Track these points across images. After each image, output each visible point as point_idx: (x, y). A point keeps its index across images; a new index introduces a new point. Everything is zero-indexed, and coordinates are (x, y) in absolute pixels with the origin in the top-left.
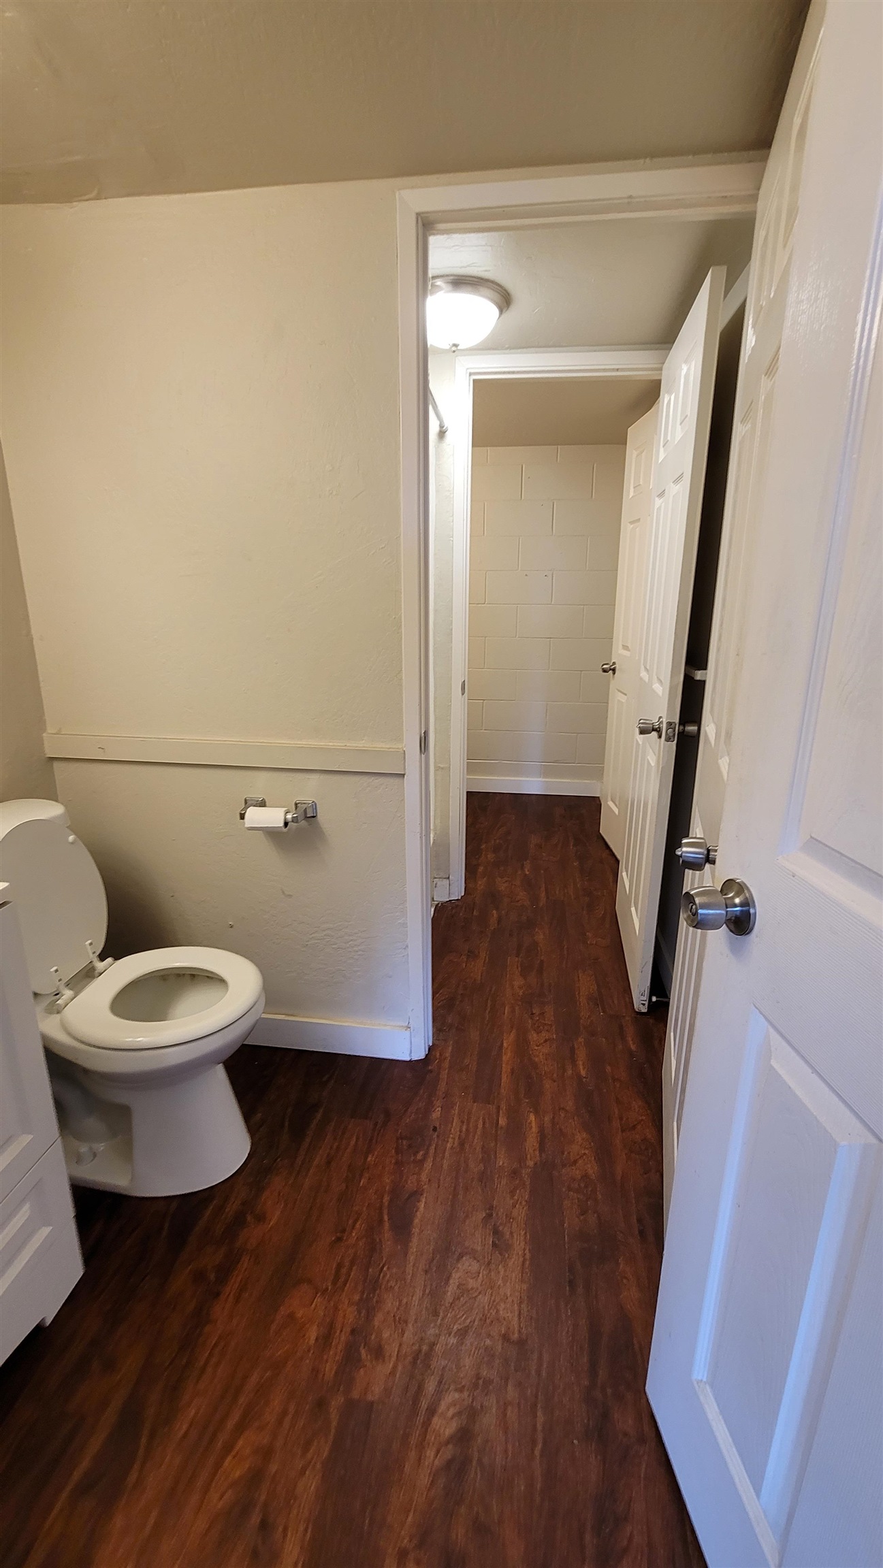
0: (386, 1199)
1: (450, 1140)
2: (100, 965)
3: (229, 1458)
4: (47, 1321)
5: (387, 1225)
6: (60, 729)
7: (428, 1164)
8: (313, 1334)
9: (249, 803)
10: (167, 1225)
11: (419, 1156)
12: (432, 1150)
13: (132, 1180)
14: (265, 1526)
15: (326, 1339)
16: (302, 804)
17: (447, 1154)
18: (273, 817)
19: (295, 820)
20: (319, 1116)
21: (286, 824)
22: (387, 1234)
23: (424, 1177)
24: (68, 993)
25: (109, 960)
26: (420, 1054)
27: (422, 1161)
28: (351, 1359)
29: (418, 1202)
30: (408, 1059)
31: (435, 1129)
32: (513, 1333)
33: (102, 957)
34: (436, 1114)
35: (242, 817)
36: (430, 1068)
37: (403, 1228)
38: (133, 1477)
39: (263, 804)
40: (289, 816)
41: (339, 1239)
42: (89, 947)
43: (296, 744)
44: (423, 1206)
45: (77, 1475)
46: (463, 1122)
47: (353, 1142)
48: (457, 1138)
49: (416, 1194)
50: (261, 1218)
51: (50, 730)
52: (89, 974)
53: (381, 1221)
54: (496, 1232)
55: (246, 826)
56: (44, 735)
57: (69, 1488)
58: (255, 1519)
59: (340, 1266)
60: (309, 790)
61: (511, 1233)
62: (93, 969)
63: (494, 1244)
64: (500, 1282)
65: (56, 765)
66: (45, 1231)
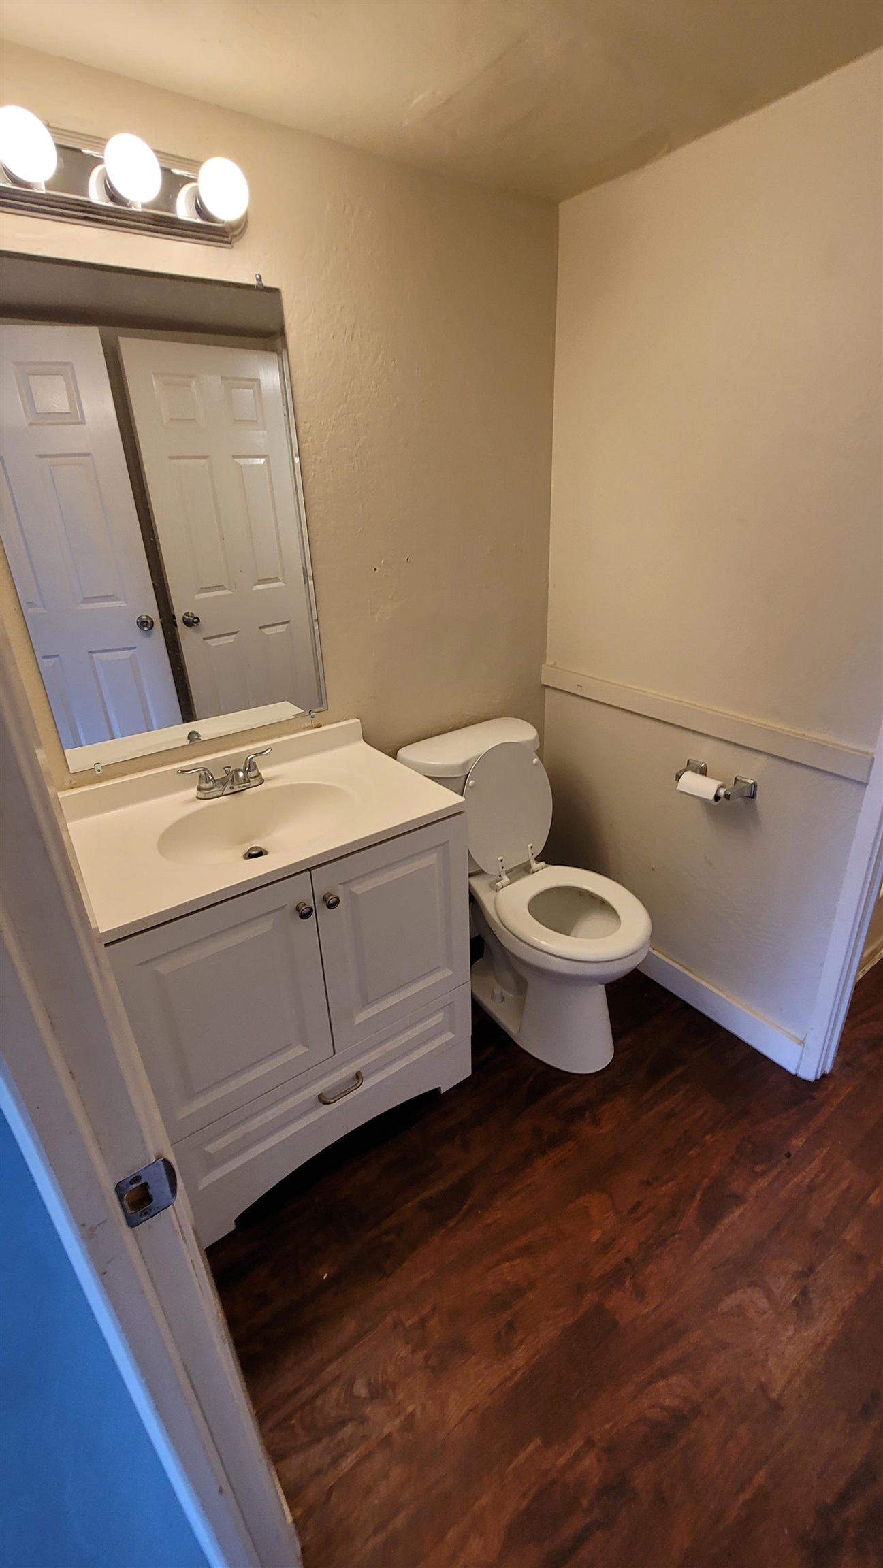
0: (706, 1182)
1: (800, 1176)
2: (535, 866)
3: (507, 1264)
4: (442, 1089)
5: (695, 1203)
6: (555, 663)
7: (763, 1183)
8: (596, 1235)
9: (690, 765)
10: (531, 1079)
11: (759, 1168)
12: (775, 1172)
13: (519, 1031)
14: (510, 1326)
15: (605, 1246)
16: (742, 781)
17: (789, 1186)
18: (705, 787)
19: (727, 796)
20: (679, 1071)
21: (717, 798)
22: (691, 1213)
23: (753, 1190)
24: (506, 879)
25: (543, 864)
26: (809, 1073)
27: (758, 1175)
28: (615, 1277)
29: (737, 1206)
30: (793, 1072)
31: (788, 1155)
32: (773, 1390)
33: (538, 859)
34: (798, 1142)
35: (678, 777)
36: (814, 1094)
37: (711, 1216)
38: (452, 1223)
39: (703, 772)
40: (722, 792)
41: (649, 1183)
42: (530, 849)
43: (750, 721)
44: (739, 1213)
45: (426, 1194)
46: (823, 1169)
47: (699, 1113)
48: (808, 1180)
49: (738, 1199)
50: (596, 1122)
51: (549, 662)
52: (526, 869)
53: (692, 1196)
54: (804, 1293)
55: (678, 788)
56: (543, 665)
57: (418, 1199)
58: (507, 1316)
59: (638, 1204)
60: (751, 770)
61: (821, 1309)
62: (530, 866)
63: (796, 1302)
64: (784, 1339)
65: (548, 691)
66: (450, 1036)
